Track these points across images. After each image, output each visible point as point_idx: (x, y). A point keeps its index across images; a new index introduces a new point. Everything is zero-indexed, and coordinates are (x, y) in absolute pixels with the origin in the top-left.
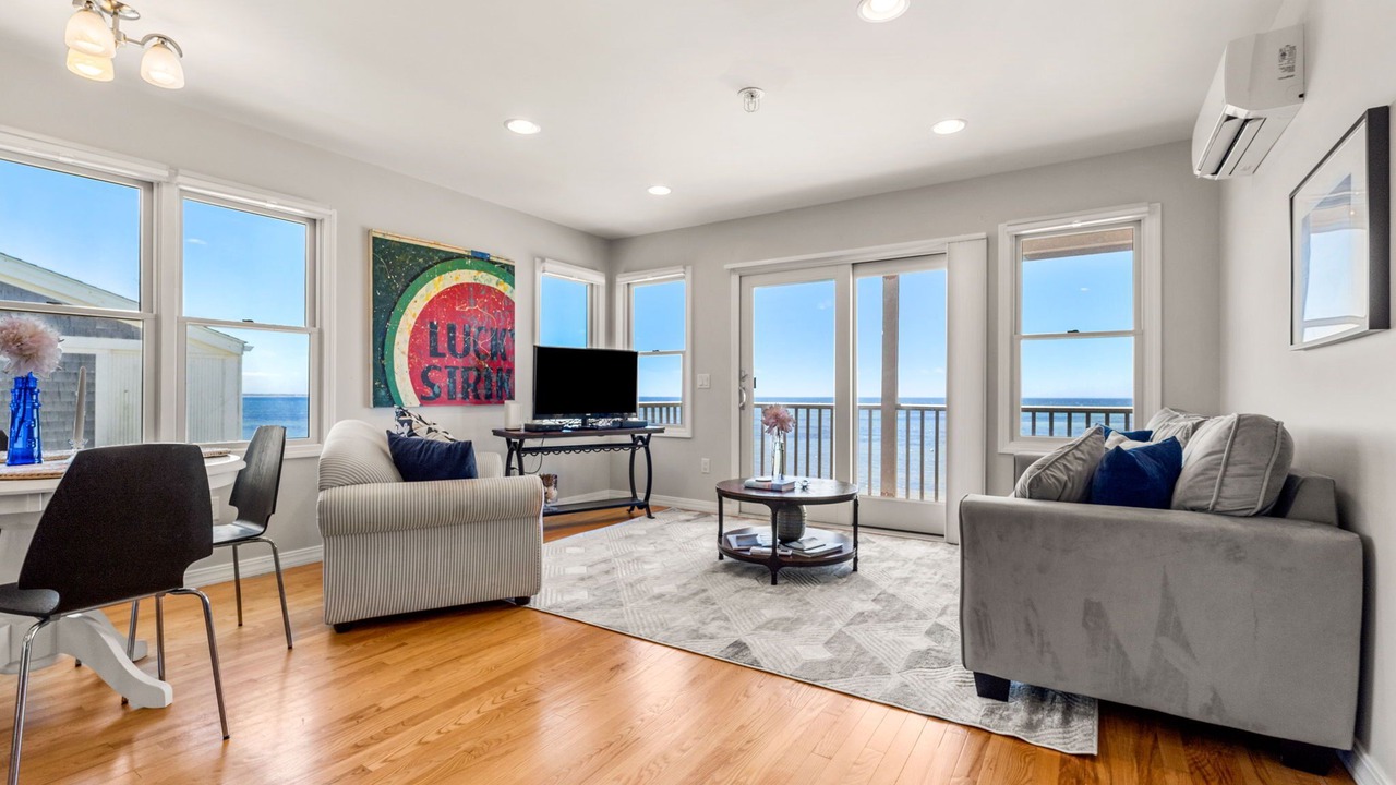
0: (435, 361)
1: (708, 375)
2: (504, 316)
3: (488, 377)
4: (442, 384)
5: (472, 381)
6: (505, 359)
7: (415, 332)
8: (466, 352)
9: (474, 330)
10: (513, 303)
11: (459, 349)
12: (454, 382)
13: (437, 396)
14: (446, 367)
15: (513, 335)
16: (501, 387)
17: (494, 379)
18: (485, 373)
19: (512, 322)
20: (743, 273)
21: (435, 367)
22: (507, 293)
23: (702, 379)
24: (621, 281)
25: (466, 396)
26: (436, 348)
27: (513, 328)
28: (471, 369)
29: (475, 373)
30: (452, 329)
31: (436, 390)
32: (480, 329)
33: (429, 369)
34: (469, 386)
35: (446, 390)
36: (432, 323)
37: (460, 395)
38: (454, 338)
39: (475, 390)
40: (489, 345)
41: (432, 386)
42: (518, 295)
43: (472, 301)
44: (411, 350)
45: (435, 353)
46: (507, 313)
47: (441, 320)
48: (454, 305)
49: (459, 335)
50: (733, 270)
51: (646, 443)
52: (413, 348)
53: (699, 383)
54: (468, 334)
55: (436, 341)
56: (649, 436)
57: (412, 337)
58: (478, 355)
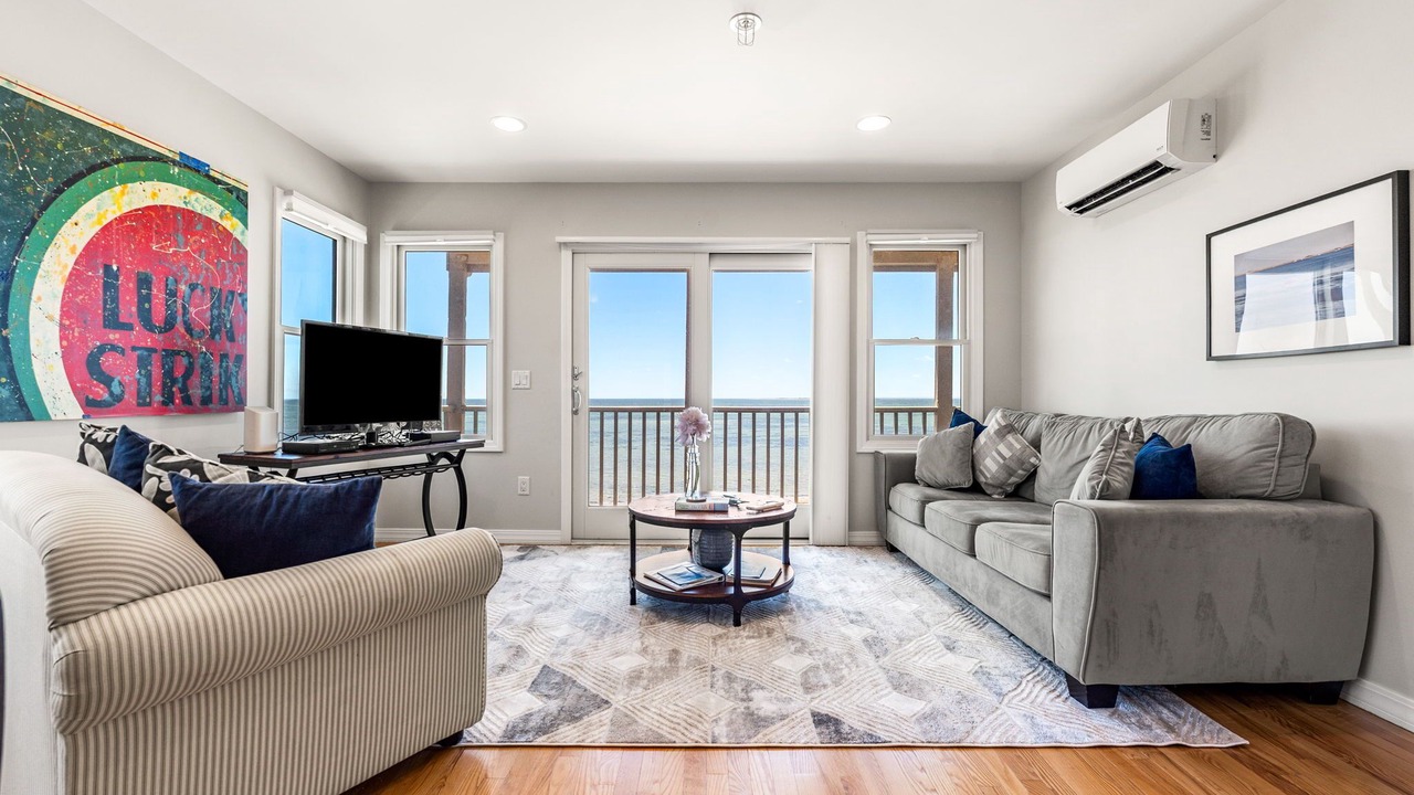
0: (114, 336)
1: (527, 373)
2: (231, 268)
3: (206, 368)
4: (127, 378)
5: (179, 374)
6: (232, 339)
7: (75, 279)
8: (169, 325)
9: (183, 287)
10: (246, 251)
11: (159, 315)
12: (149, 376)
13: (119, 399)
14: (134, 349)
15: (245, 301)
16: (226, 385)
17: (216, 372)
18: (201, 361)
19: (244, 282)
20: (577, 249)
21: (114, 348)
22: (237, 234)
23: (519, 377)
24: (388, 241)
25: (168, 400)
26: (115, 313)
27: (245, 290)
28: (178, 353)
29: (185, 361)
30: (144, 282)
31: (116, 389)
32: (193, 287)
33: (101, 350)
34: (174, 381)
35: (133, 388)
36: (107, 268)
37: (158, 398)
38: (148, 298)
39: (184, 390)
40: (208, 314)
41: (107, 381)
42: (253, 238)
43: (181, 239)
44: (65, 314)
45: (113, 321)
46: (236, 265)
47: (126, 263)
48: (149, 240)
49: (159, 295)
50: (566, 244)
51: (456, 462)
52: (70, 311)
53: (514, 382)
54: (173, 294)
55: (115, 300)
56: (462, 453)
57: (67, 289)
58: (189, 330)
